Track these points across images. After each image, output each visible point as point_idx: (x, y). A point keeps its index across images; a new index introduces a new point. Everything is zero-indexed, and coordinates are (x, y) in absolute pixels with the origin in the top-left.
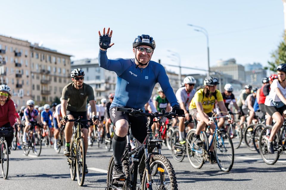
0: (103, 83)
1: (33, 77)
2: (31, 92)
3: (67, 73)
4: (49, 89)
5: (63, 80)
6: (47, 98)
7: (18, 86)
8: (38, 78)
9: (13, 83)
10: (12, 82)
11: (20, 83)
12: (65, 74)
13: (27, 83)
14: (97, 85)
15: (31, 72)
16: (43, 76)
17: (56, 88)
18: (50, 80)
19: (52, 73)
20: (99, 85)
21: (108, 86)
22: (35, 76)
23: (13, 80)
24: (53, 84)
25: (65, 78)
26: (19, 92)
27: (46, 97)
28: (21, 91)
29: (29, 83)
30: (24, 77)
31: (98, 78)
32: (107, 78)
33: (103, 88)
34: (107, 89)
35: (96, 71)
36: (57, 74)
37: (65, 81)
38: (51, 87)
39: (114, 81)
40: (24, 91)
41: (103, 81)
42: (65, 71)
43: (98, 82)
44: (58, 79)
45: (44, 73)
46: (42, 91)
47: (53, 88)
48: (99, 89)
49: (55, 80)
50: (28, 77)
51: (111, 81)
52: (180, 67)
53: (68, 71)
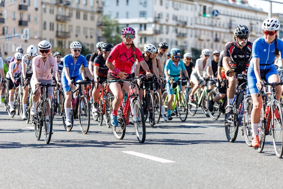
0: (150, 23)
1: (45, 10)
2: (41, 32)
3: (96, 5)
4: (67, 31)
5: (89, 15)
6: (65, 42)
7: (21, 23)
8: (52, 12)
9: (14, 19)
10: (13, 17)
11: (25, 18)
12: (93, 7)
13: (36, 19)
14: (141, 25)
15: (42, 3)
16: (60, 9)
17: (78, 27)
18: (70, 16)
19: (74, 5)
20: (144, 26)
21: (158, 27)
22: (48, 8)
23: (14, 13)
24: (74, 21)
25: (92, 12)
26: (22, 32)
27: (63, 40)
28: (26, 31)
29: (39, 19)
30: (31, 9)
31: (143, 14)
32: (157, 16)
33: (150, 30)
34: (157, 33)
35: (141, 4)
36: (81, 7)
37: (92, 18)
38: (71, 26)
39: (167, 20)
40: (29, 31)
41: (151, 20)
42: (94, 3)
43: (143, 20)
44: (82, 14)
45: (62, 5)
46: (57, 32)
47: (74, 29)
48: (143, 32)
49: (78, 16)
50: (36, 9)
51: (163, 21)
52: (271, 2)
53: (97, 2)
